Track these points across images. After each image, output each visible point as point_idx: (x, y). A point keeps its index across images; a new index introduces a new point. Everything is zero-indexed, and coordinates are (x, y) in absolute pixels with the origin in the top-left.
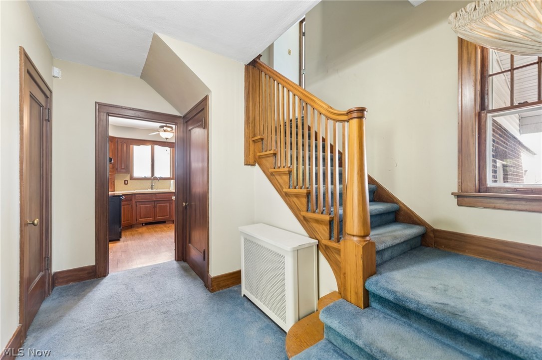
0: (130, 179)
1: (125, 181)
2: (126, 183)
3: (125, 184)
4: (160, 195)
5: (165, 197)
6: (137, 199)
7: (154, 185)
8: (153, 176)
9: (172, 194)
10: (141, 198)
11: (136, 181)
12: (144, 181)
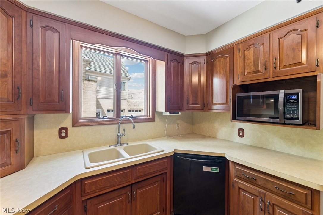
0: (74, 125)
1: (60, 130)
3: (61, 137)
4: (145, 167)
5: (155, 170)
6: (87, 194)
7: (122, 136)
8: (118, 115)
9: (166, 160)
10: (98, 186)
11: (87, 128)
12: (103, 127)
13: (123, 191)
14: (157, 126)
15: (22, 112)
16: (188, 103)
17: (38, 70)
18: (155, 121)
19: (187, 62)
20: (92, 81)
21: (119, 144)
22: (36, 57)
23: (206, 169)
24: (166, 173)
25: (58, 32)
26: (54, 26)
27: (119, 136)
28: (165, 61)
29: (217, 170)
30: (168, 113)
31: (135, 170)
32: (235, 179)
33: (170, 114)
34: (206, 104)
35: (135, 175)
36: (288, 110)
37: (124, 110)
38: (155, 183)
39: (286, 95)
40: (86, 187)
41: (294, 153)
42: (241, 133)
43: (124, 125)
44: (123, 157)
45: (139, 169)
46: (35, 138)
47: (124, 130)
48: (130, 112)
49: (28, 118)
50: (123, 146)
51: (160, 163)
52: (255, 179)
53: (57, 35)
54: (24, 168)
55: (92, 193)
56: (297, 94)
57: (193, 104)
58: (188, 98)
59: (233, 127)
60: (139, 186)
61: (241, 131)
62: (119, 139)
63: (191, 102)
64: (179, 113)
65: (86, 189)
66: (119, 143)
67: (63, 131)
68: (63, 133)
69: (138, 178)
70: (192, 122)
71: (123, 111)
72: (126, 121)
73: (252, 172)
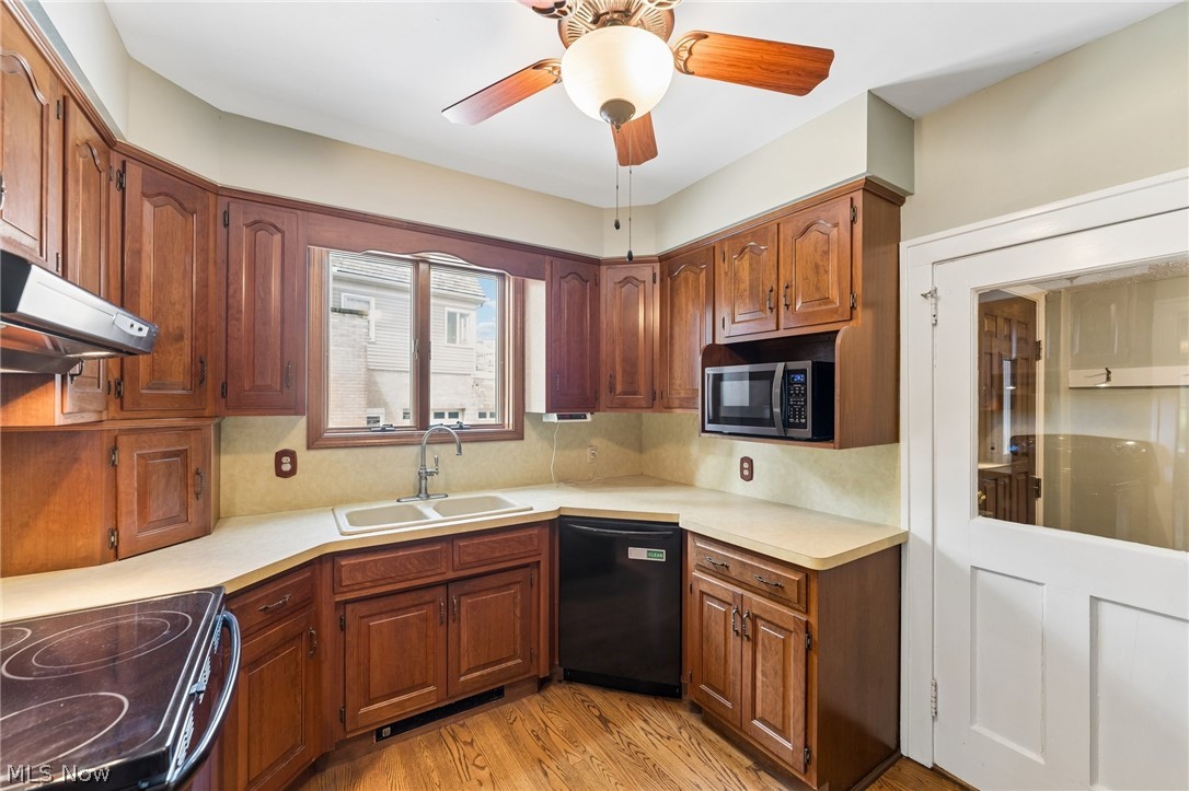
0: (310, 447)
1: (279, 456)
2: (286, 467)
3: (280, 473)
4: (479, 544)
5: (507, 553)
6: (346, 589)
7: (431, 474)
8: (423, 422)
9: (536, 532)
10: (370, 574)
11: (342, 453)
12: (382, 450)
13: (427, 596)
14: (533, 450)
15: (207, 413)
16: (612, 389)
17: (239, 320)
18: (523, 439)
19: (608, 279)
20: (351, 312)
21: (422, 495)
22: (235, 291)
23: (637, 553)
24: (539, 562)
25: (279, 230)
26: (273, 221)
27: (424, 475)
28: (543, 279)
29: (660, 556)
30: (553, 418)
31: (456, 548)
32: (697, 574)
33: (559, 418)
34: (658, 392)
35: (456, 559)
36: (792, 406)
37: (463, 410)
38: (508, 585)
39: (787, 373)
40: (344, 575)
41: (845, 514)
42: (748, 469)
43: (437, 448)
44: (427, 518)
45: (464, 546)
46: (222, 473)
47: (437, 461)
48: (485, 417)
49: (215, 425)
50: (434, 501)
51: (518, 537)
52: (727, 567)
53: (277, 237)
54: (210, 534)
55: (356, 587)
56: (804, 372)
57: (625, 393)
58: (613, 377)
59: (730, 453)
60: (466, 587)
61: (746, 465)
62: (424, 482)
63: (619, 388)
64: (585, 418)
65: (343, 577)
66: (423, 491)
67: (286, 459)
68: (285, 464)
69: (463, 566)
70: (639, 443)
71: (460, 415)
72: (443, 437)
73: (723, 550)
